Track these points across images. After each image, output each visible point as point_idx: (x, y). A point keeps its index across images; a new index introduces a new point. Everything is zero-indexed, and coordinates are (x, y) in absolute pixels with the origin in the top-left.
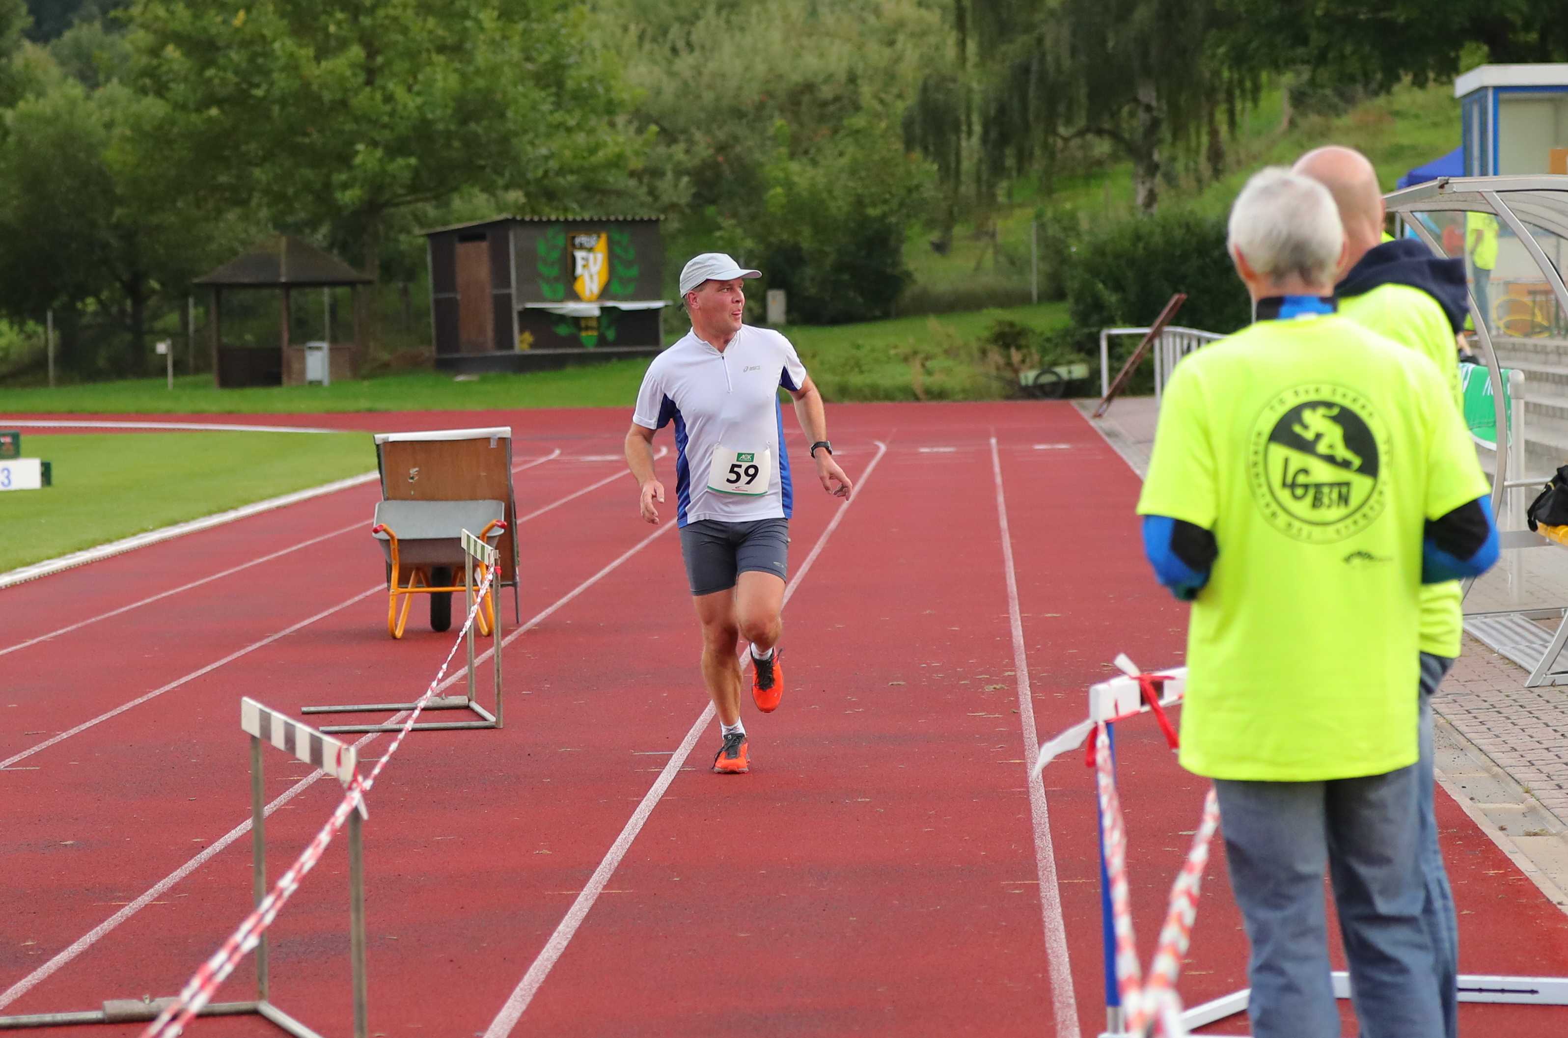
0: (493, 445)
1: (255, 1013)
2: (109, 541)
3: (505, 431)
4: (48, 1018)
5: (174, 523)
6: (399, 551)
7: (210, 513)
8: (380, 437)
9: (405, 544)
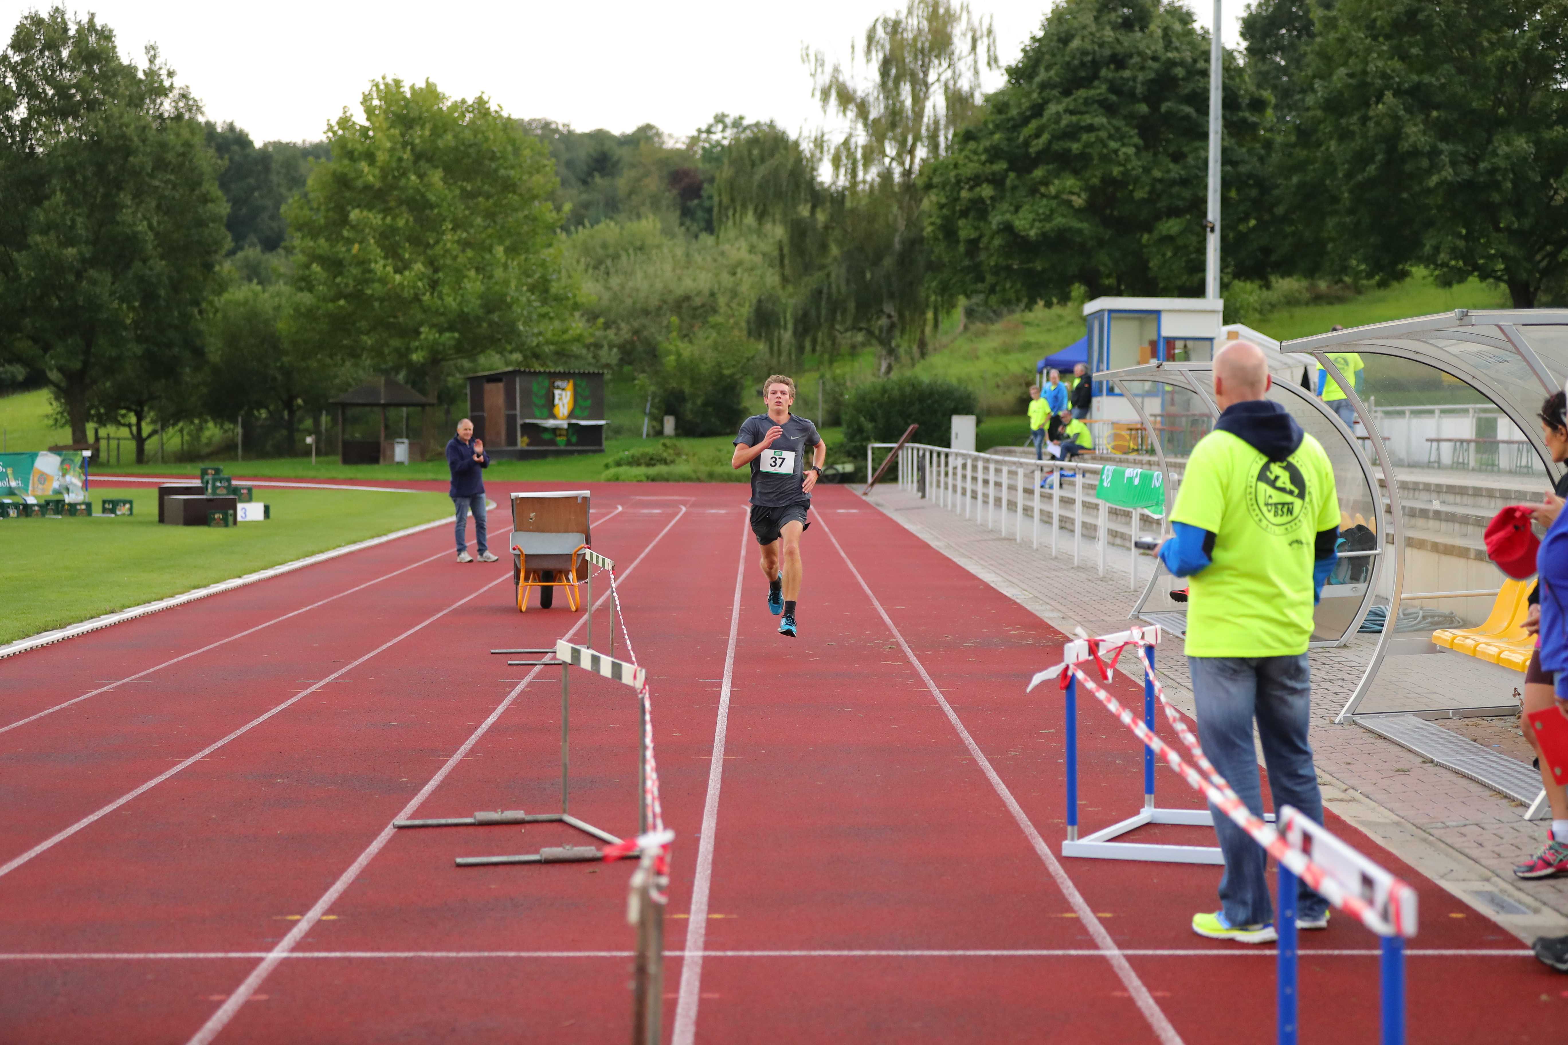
0: (579, 501)
1: (560, 821)
2: (322, 552)
3: (587, 493)
4: (443, 821)
5: (355, 542)
6: (526, 561)
7: (372, 537)
8: (514, 495)
9: (529, 557)
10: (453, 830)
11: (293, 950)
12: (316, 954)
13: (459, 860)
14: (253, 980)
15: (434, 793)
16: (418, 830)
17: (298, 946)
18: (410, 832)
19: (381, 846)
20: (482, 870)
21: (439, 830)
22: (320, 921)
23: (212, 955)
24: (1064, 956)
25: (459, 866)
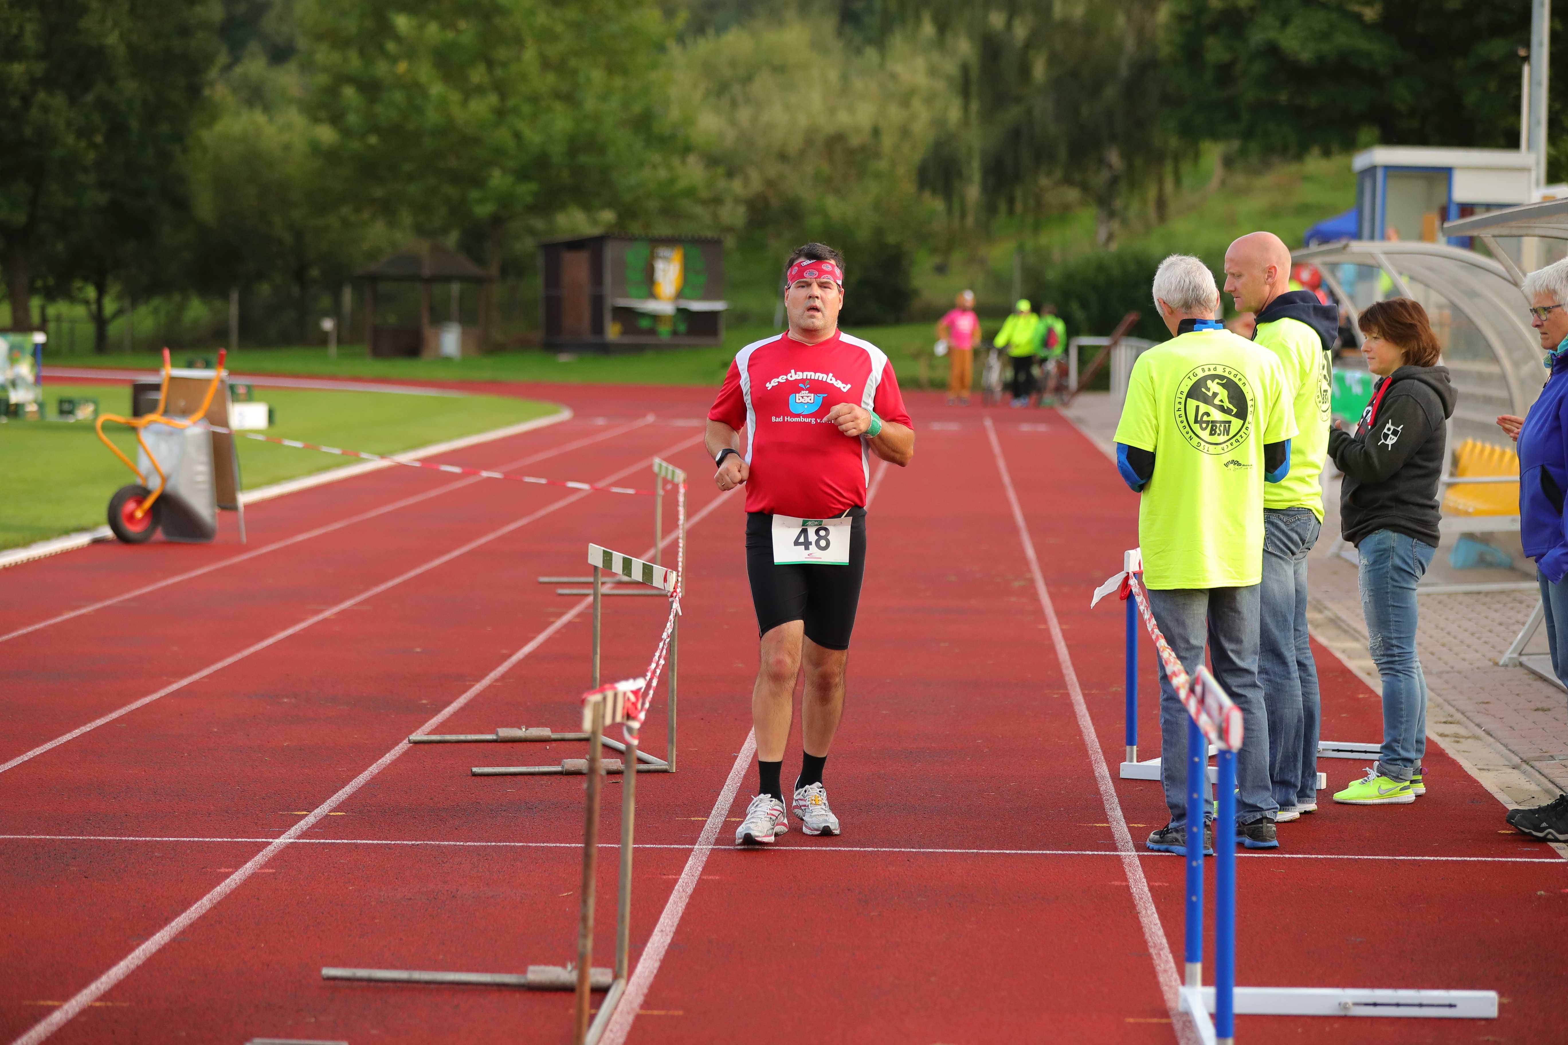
10: (473, 746)
11: (299, 837)
12: (322, 841)
13: (475, 769)
14: (260, 858)
15: (455, 714)
16: (435, 745)
17: (304, 834)
18: (426, 747)
19: (394, 757)
20: (499, 778)
21: (457, 745)
22: (327, 815)
23: (219, 840)
24: (1079, 855)
25: (475, 775)
